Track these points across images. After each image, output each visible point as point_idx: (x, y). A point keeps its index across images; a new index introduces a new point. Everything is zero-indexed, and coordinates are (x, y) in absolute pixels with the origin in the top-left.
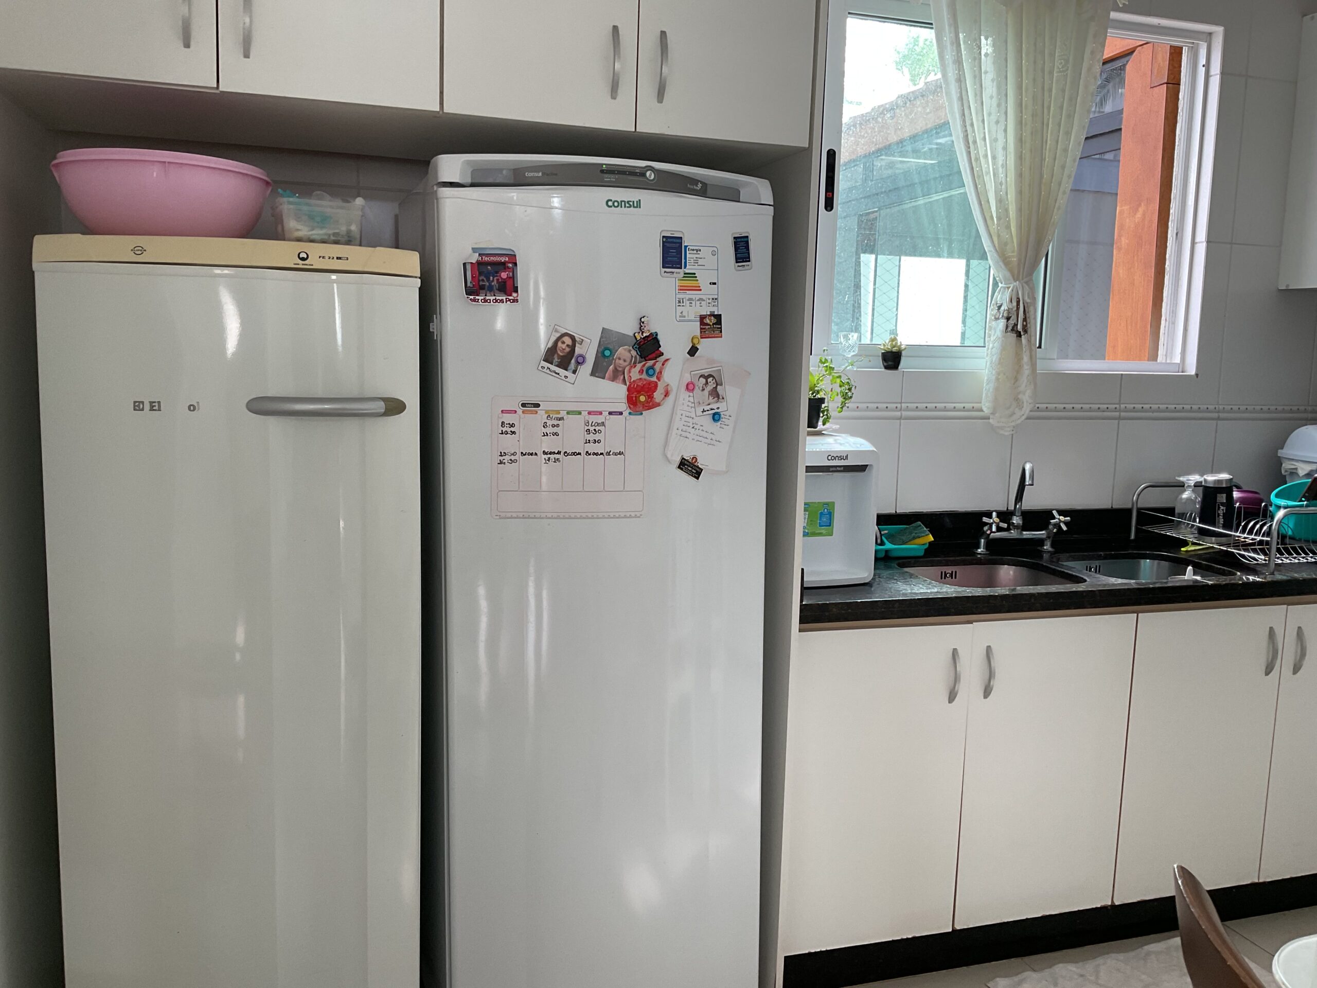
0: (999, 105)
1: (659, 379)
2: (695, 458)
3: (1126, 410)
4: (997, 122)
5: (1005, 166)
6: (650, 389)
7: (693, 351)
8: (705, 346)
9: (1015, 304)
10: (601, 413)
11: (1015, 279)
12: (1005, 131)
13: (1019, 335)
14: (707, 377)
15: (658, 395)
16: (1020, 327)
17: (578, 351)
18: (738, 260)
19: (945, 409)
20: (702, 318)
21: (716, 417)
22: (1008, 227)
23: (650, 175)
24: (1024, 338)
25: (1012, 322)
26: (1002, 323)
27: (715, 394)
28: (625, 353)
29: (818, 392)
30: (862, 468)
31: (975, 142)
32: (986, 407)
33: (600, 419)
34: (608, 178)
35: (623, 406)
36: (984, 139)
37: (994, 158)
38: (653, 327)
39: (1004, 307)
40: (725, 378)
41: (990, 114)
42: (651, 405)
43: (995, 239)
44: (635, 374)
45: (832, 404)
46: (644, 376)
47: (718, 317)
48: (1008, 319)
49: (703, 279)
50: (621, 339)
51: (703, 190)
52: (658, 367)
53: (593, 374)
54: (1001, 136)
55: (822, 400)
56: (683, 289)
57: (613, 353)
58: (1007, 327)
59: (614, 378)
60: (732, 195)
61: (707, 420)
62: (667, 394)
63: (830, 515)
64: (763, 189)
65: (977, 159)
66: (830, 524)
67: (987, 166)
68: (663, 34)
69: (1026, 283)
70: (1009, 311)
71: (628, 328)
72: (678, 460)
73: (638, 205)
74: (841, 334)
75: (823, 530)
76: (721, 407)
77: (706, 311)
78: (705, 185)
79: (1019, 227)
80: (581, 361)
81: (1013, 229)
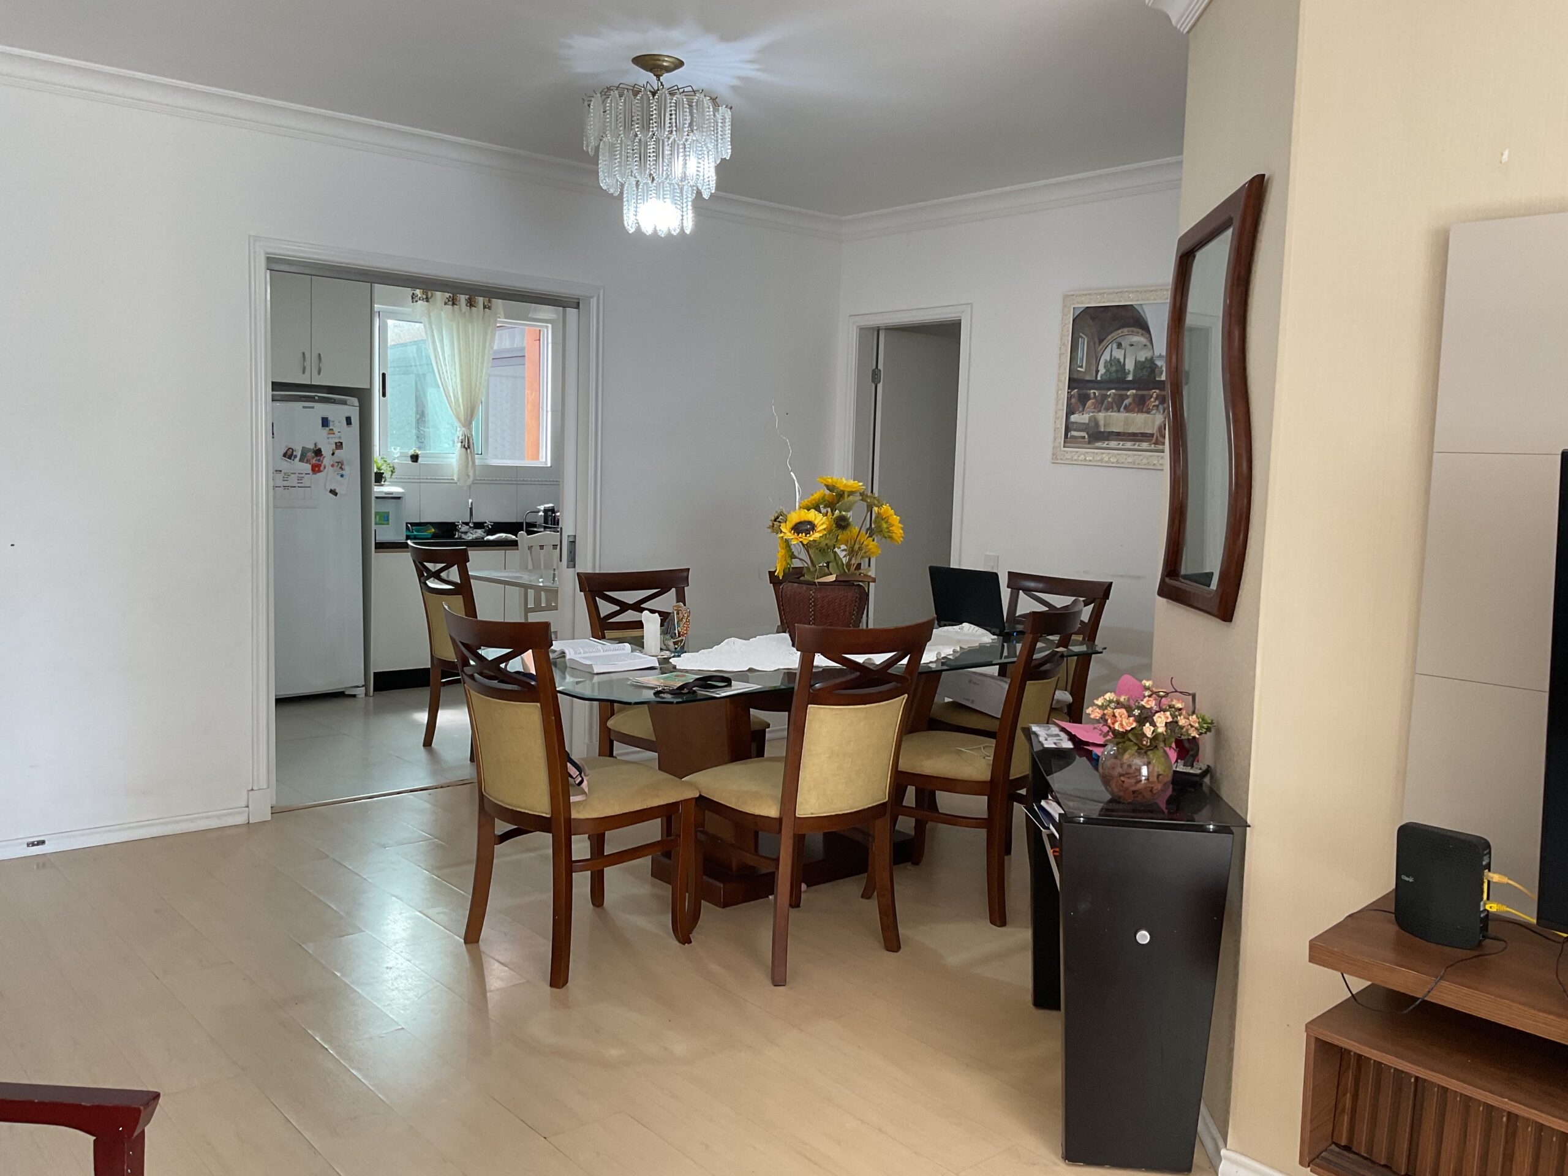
0: (452, 359)
1: (322, 463)
2: (335, 490)
3: (520, 481)
4: (452, 365)
5: (456, 383)
6: (319, 466)
7: (333, 454)
8: (337, 452)
9: (464, 437)
10: (302, 474)
11: (464, 426)
12: (455, 369)
13: (466, 449)
14: (338, 462)
15: (322, 468)
16: (466, 446)
17: (294, 453)
18: (347, 424)
19: (435, 479)
20: (336, 443)
21: (342, 476)
22: (459, 406)
23: (317, 398)
24: (468, 450)
25: (463, 444)
26: (460, 444)
27: (341, 468)
28: (310, 455)
29: (381, 470)
30: (399, 498)
31: (443, 373)
32: (455, 478)
33: (301, 476)
34: (303, 399)
35: (310, 472)
36: (447, 372)
37: (451, 379)
38: (319, 446)
39: (460, 438)
40: (345, 463)
41: (448, 362)
42: (319, 471)
43: (454, 411)
44: (314, 461)
45: (387, 474)
46: (317, 462)
47: (341, 443)
48: (462, 442)
49: (336, 430)
50: (309, 450)
51: (334, 401)
52: (321, 459)
53: (300, 461)
54: (453, 371)
55: (383, 473)
56: (329, 434)
57: (306, 454)
58: (462, 446)
59: (307, 462)
60: (344, 403)
61: (339, 477)
62: (325, 468)
63: (388, 517)
64: (355, 401)
65: (444, 379)
66: (388, 520)
67: (449, 383)
68: (319, 354)
69: (469, 429)
70: (462, 439)
71: (312, 447)
72: (329, 490)
73: (313, 407)
74: (392, 448)
75: (385, 522)
76: (343, 472)
77: (337, 441)
78: (335, 400)
79: (464, 406)
80: (296, 457)
81: (462, 407)
